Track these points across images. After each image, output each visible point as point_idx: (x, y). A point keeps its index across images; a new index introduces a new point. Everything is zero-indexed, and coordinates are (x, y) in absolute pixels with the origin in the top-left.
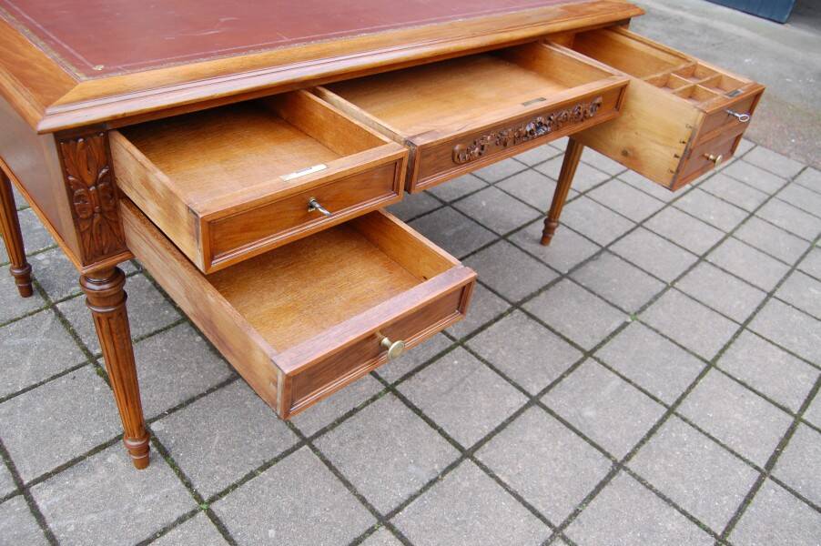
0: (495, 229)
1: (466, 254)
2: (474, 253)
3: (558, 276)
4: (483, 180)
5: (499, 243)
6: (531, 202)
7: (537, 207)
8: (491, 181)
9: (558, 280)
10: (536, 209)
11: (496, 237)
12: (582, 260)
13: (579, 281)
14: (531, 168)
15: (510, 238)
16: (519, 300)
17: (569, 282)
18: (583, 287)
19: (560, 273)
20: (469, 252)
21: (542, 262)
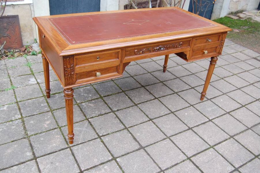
0: (225, 110)
1: (215, 117)
2: (218, 117)
3: (247, 128)
4: (222, 92)
5: (226, 115)
6: (239, 101)
7: (240, 103)
8: (225, 92)
9: (247, 130)
10: (240, 104)
11: (226, 113)
12: (256, 123)
13: (255, 131)
14: (239, 89)
15: (230, 113)
16: (233, 135)
17: (251, 131)
18: (256, 133)
19: (248, 127)
20: (216, 117)
21: (242, 123)
